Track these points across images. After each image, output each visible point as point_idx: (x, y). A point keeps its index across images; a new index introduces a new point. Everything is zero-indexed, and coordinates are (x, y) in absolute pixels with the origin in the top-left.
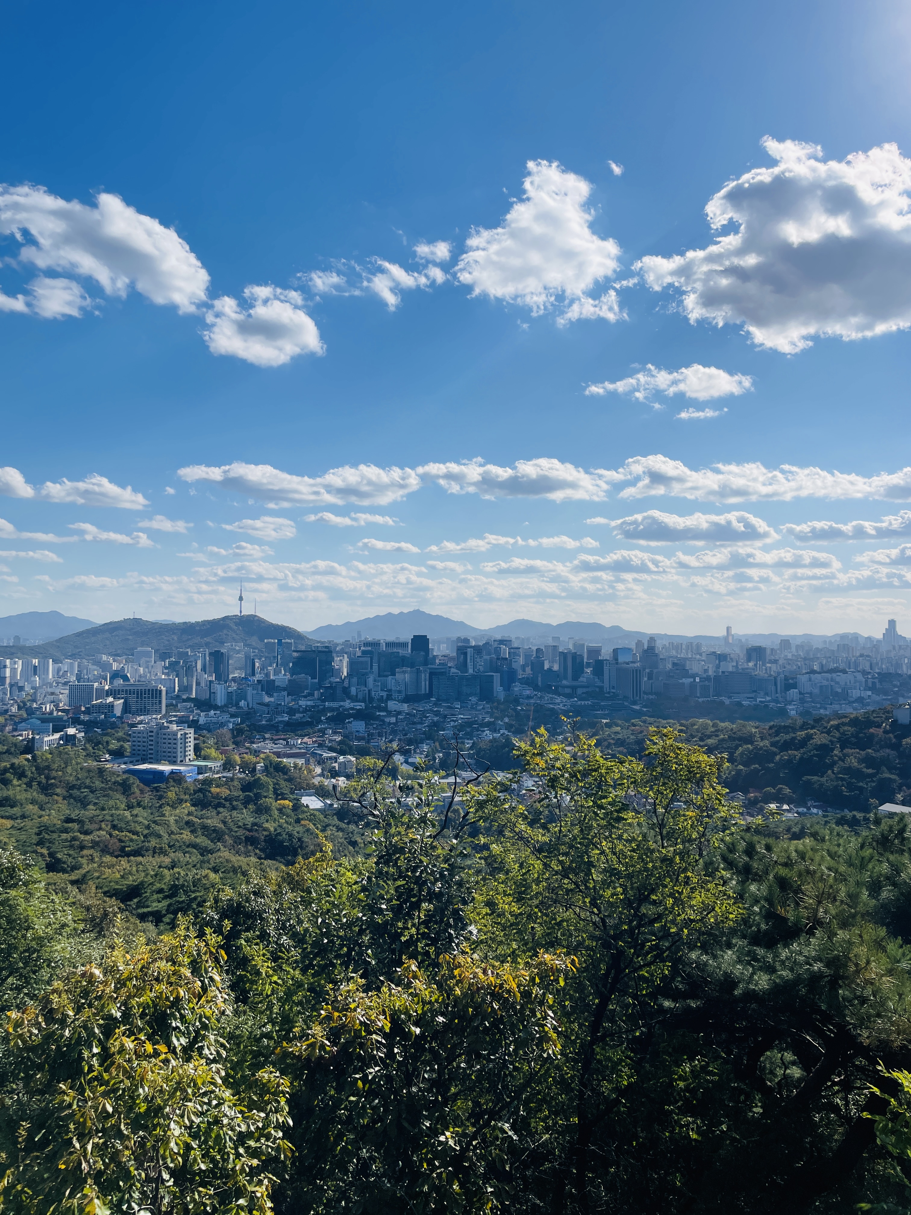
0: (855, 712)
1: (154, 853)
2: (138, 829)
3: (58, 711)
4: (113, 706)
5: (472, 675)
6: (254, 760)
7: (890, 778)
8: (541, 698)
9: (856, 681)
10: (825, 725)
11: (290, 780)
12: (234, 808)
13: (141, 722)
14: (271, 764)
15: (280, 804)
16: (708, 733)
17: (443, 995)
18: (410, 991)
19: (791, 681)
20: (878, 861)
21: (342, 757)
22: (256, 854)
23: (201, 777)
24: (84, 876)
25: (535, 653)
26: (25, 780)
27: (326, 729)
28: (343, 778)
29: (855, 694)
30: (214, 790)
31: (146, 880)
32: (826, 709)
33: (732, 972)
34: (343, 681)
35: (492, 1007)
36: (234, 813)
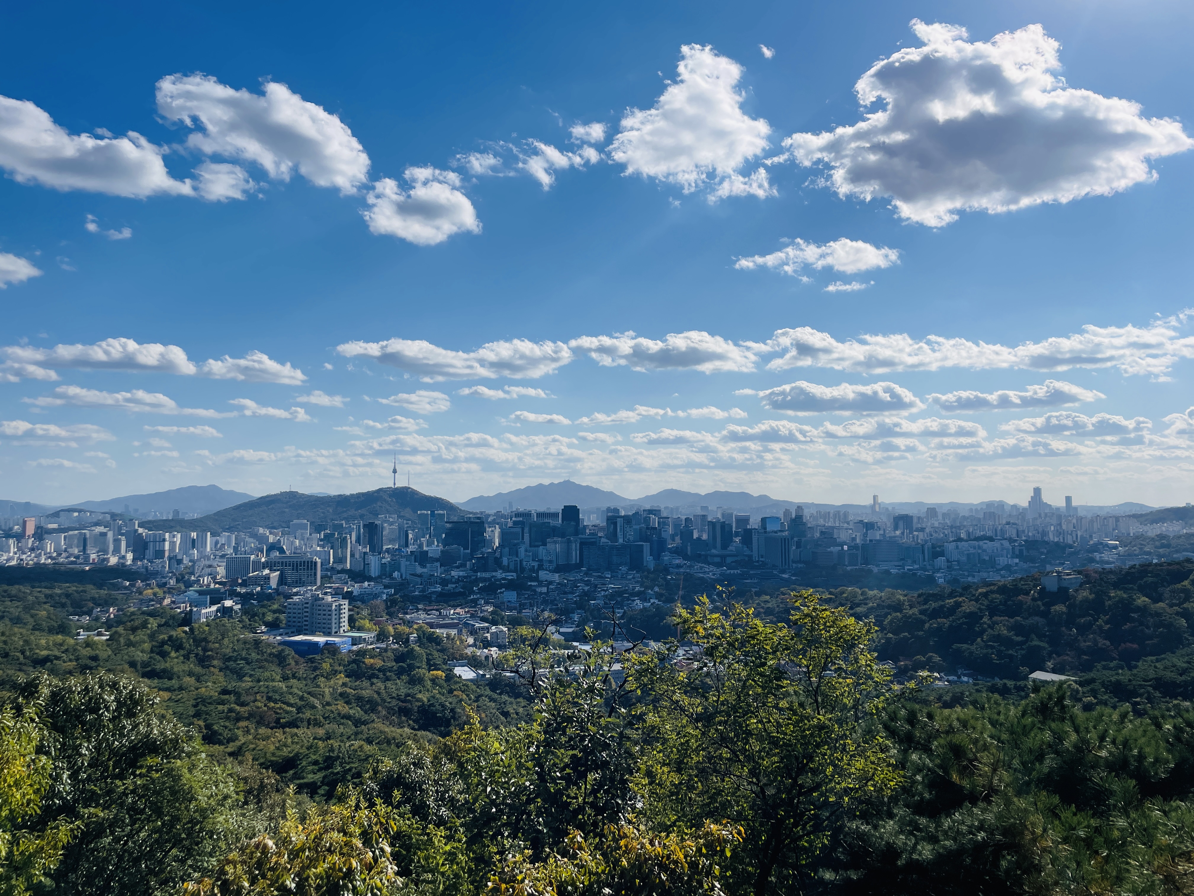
0: (1003, 580)
1: (309, 724)
2: (293, 700)
3: (216, 583)
4: (269, 578)
5: (622, 545)
6: (407, 630)
7: (1039, 646)
8: (691, 567)
9: (1003, 549)
10: (974, 592)
11: (443, 651)
12: (388, 679)
13: (296, 594)
14: (424, 634)
15: (433, 675)
16: (857, 601)
17: (609, 866)
18: (575, 862)
19: (938, 549)
20: (1040, 728)
21: (494, 627)
22: (409, 725)
23: (355, 648)
24: (240, 748)
25: (684, 522)
26: (182, 652)
27: (478, 599)
28: (495, 648)
29: (1003, 561)
30: (368, 661)
31: (301, 751)
32: (974, 576)
33: (894, 843)
34: (495, 552)
35: (660, 878)
36: (389, 684)
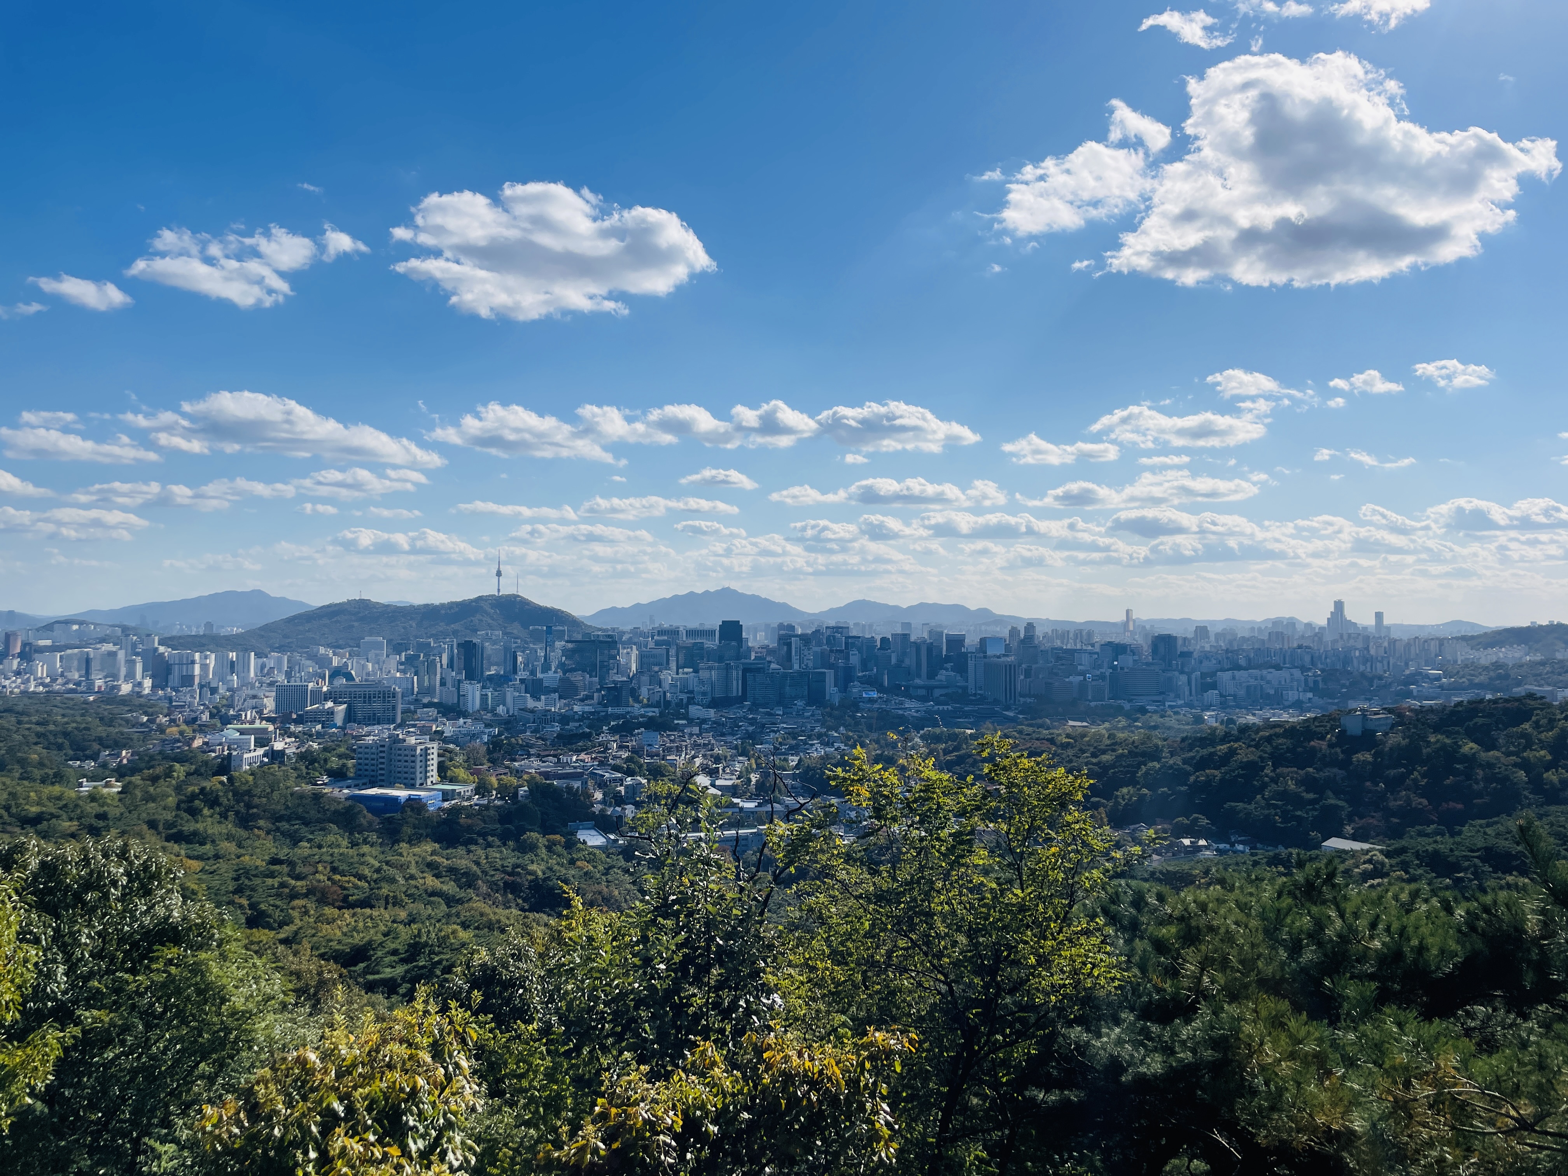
0: (1291, 720)
1: (387, 903)
2: (367, 872)
4: (332, 713)
5: (798, 672)
6: (516, 782)
7: (1337, 805)
8: (887, 702)
9: (1292, 680)
10: (1253, 736)
11: (562, 808)
12: (489, 845)
13: (369, 734)
14: (538, 787)
15: (549, 840)
16: (1103, 747)
17: (748, 1085)
18: (706, 1081)
19: (1209, 680)
20: (1298, 913)
21: (629, 779)
22: (517, 905)
23: (446, 805)
24: (296, 933)
25: (878, 643)
26: (218, 809)
27: (608, 742)
28: (630, 807)
29: (1292, 696)
30: (464, 822)
31: (376, 938)
32: (1254, 716)
33: (1119, 1056)
34: (631, 679)
35: (809, 1099)
36: (491, 852)
